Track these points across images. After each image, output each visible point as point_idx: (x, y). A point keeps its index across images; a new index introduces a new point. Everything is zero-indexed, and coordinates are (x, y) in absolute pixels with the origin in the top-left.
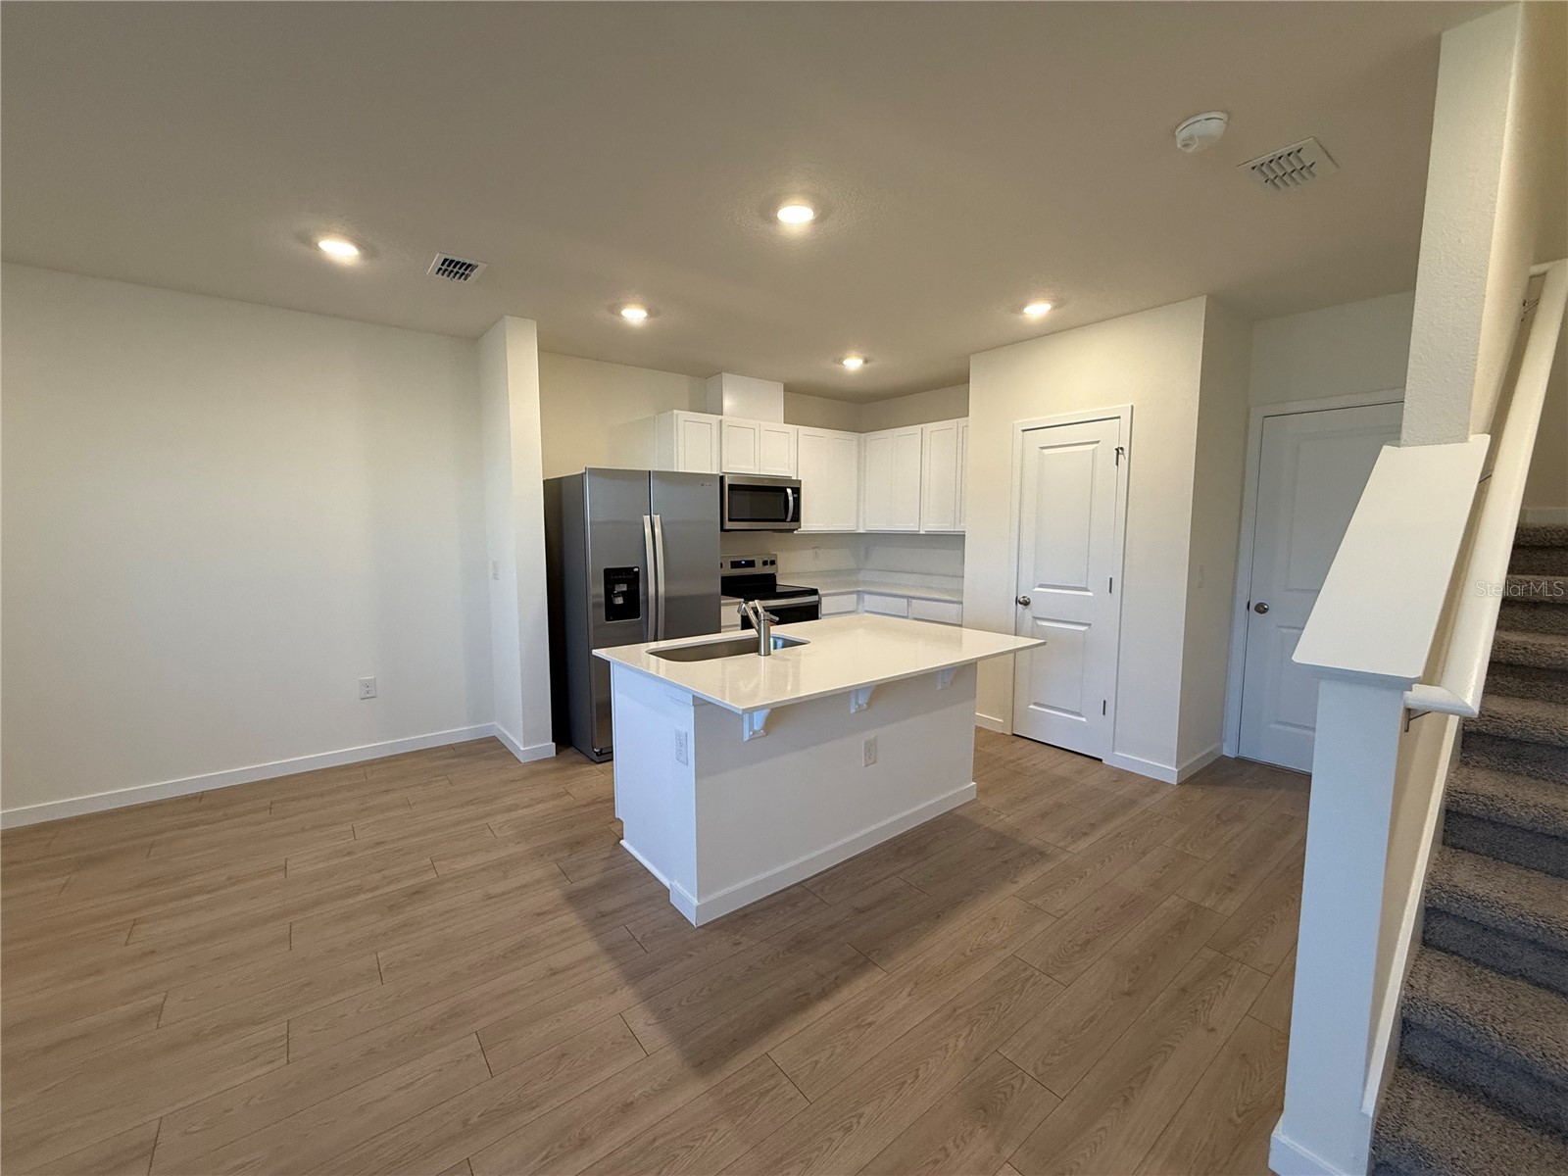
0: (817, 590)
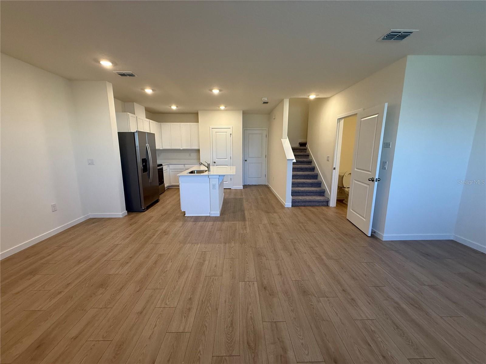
0: (162, 164)
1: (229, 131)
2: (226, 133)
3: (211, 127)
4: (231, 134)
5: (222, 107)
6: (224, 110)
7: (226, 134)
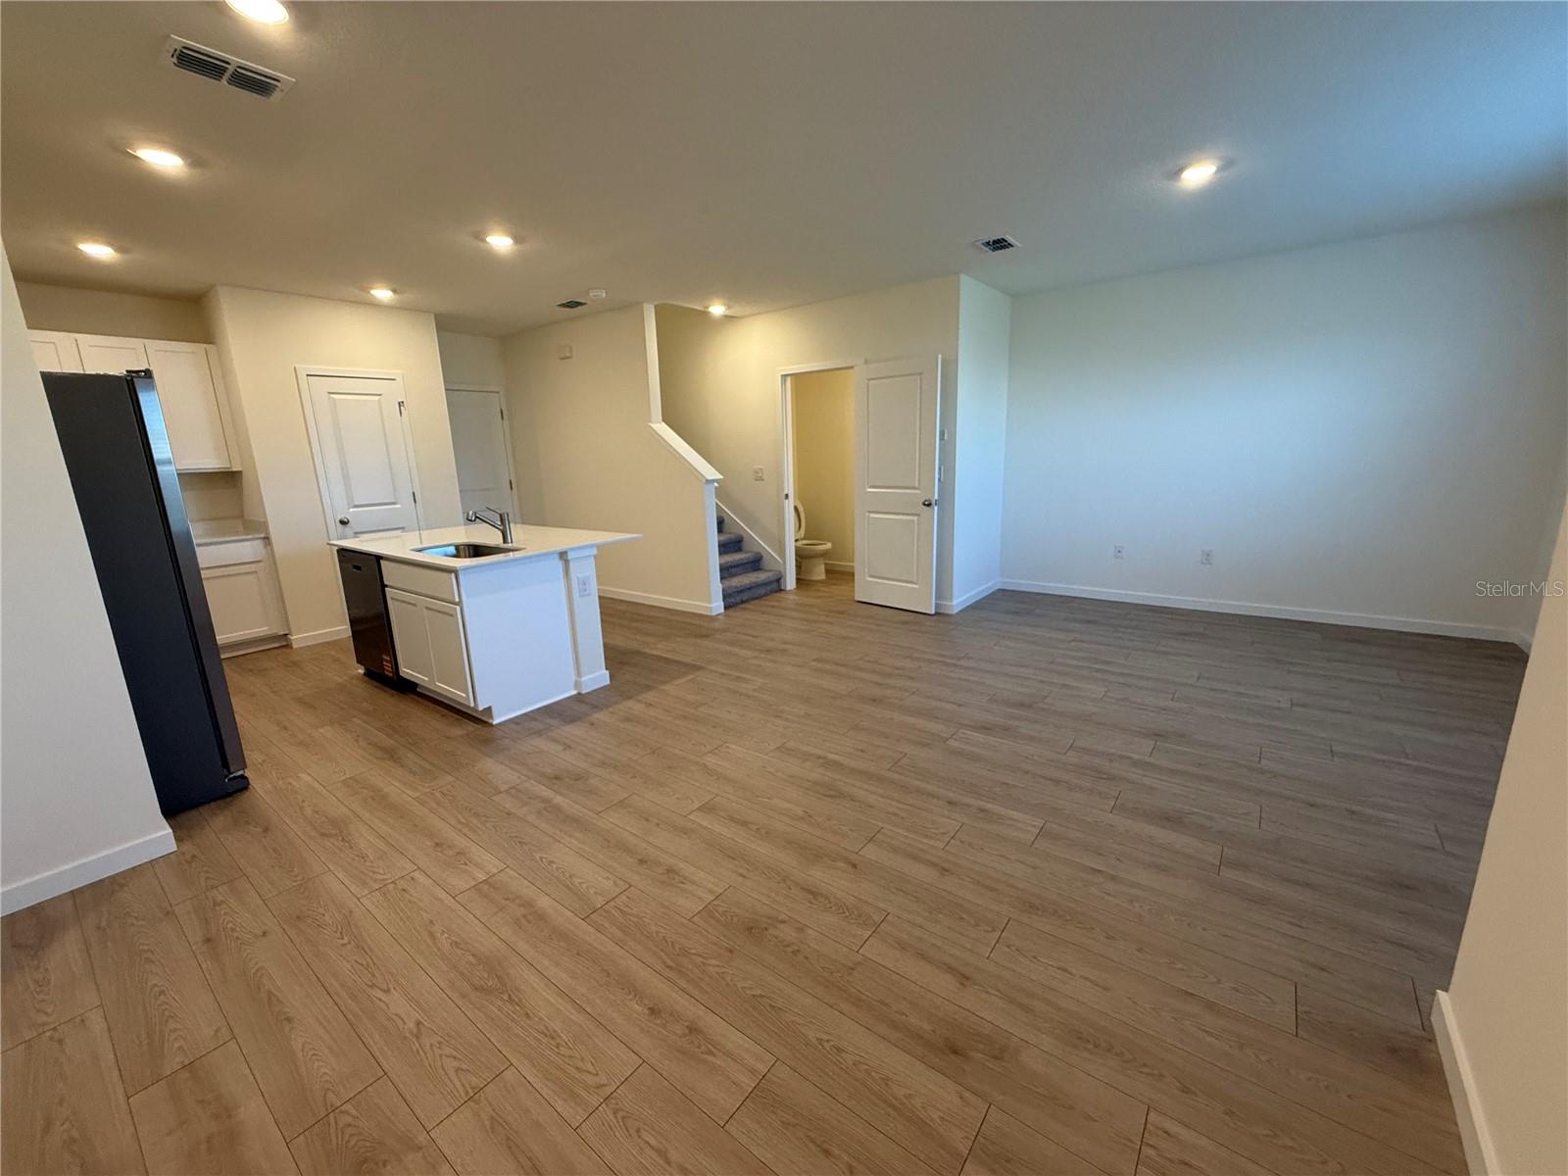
1: (393, 392)
2: (378, 397)
3: (305, 368)
4: (401, 404)
5: (383, 294)
6: (397, 308)
7: (379, 400)
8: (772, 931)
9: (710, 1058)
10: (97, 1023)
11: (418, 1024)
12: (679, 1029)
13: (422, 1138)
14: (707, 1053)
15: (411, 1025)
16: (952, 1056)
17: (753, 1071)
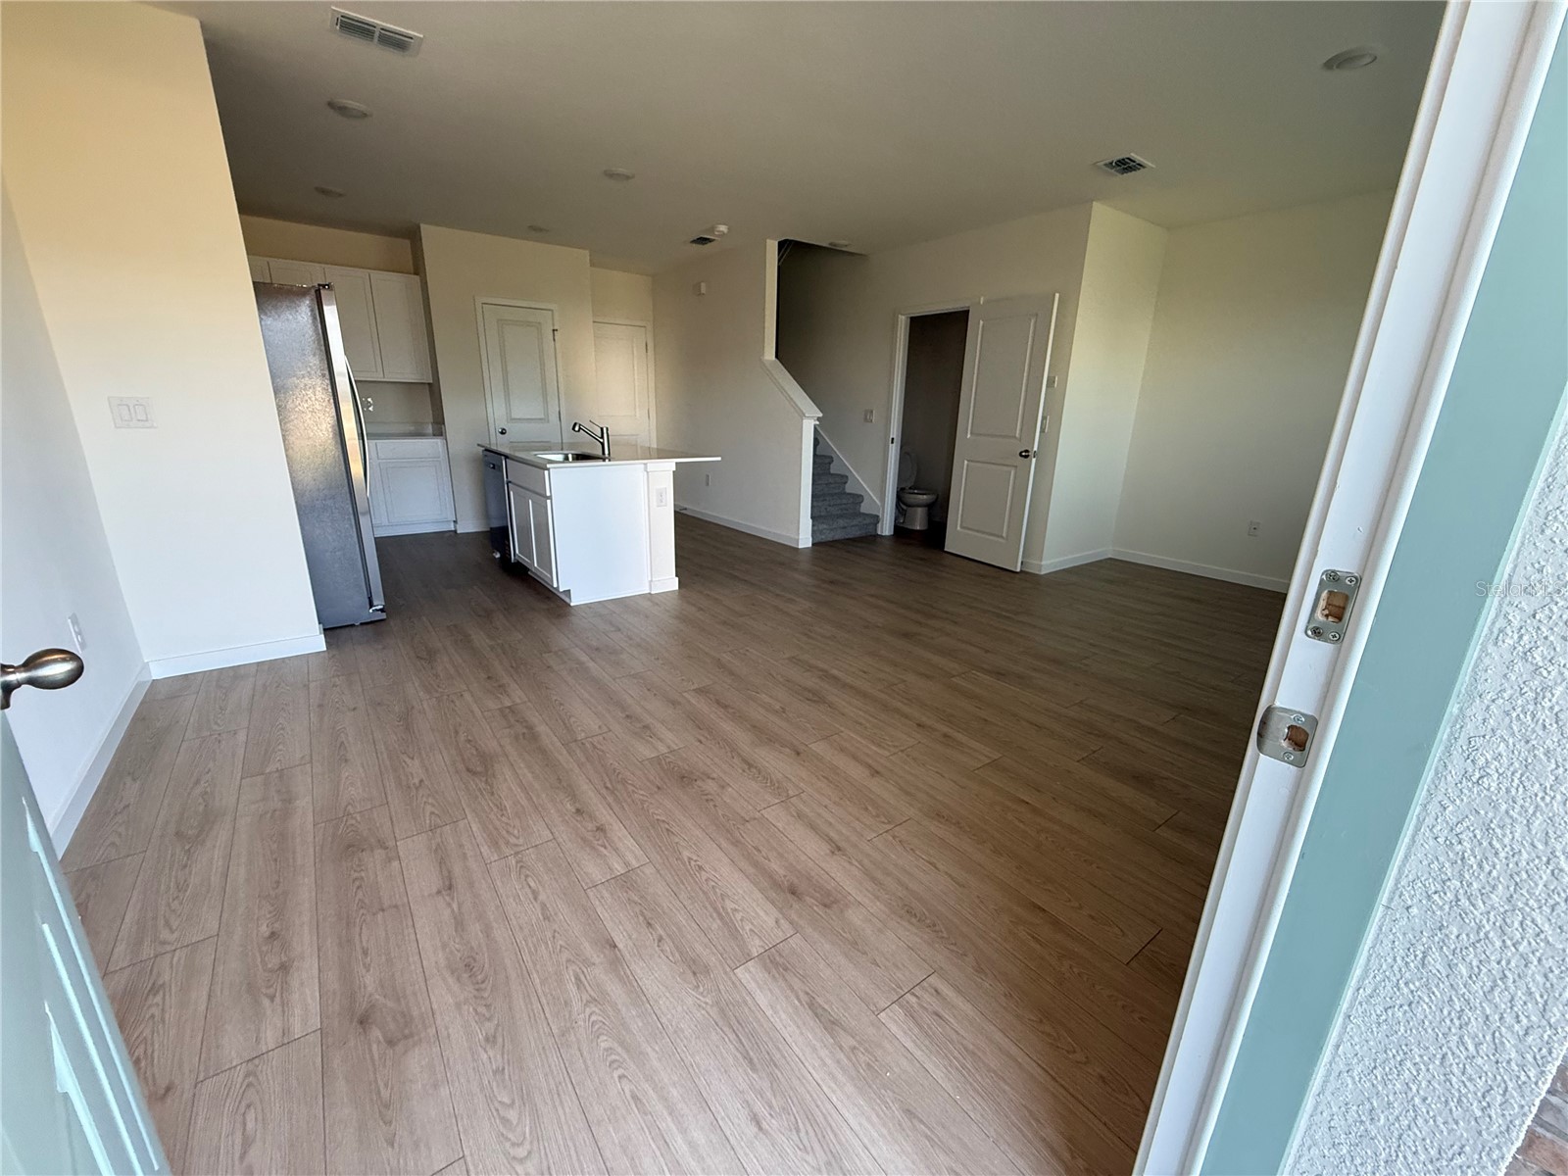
1: (549, 320)
2: (538, 325)
4: (554, 331)
7: (538, 328)
8: (699, 783)
9: (602, 849)
10: (242, 737)
11: (421, 781)
12: (590, 826)
13: (391, 843)
14: (602, 846)
15: (416, 781)
16: (789, 895)
17: (627, 864)
